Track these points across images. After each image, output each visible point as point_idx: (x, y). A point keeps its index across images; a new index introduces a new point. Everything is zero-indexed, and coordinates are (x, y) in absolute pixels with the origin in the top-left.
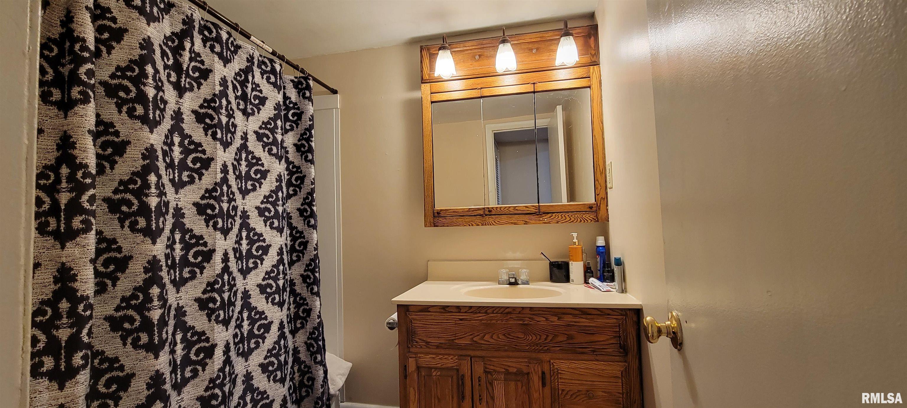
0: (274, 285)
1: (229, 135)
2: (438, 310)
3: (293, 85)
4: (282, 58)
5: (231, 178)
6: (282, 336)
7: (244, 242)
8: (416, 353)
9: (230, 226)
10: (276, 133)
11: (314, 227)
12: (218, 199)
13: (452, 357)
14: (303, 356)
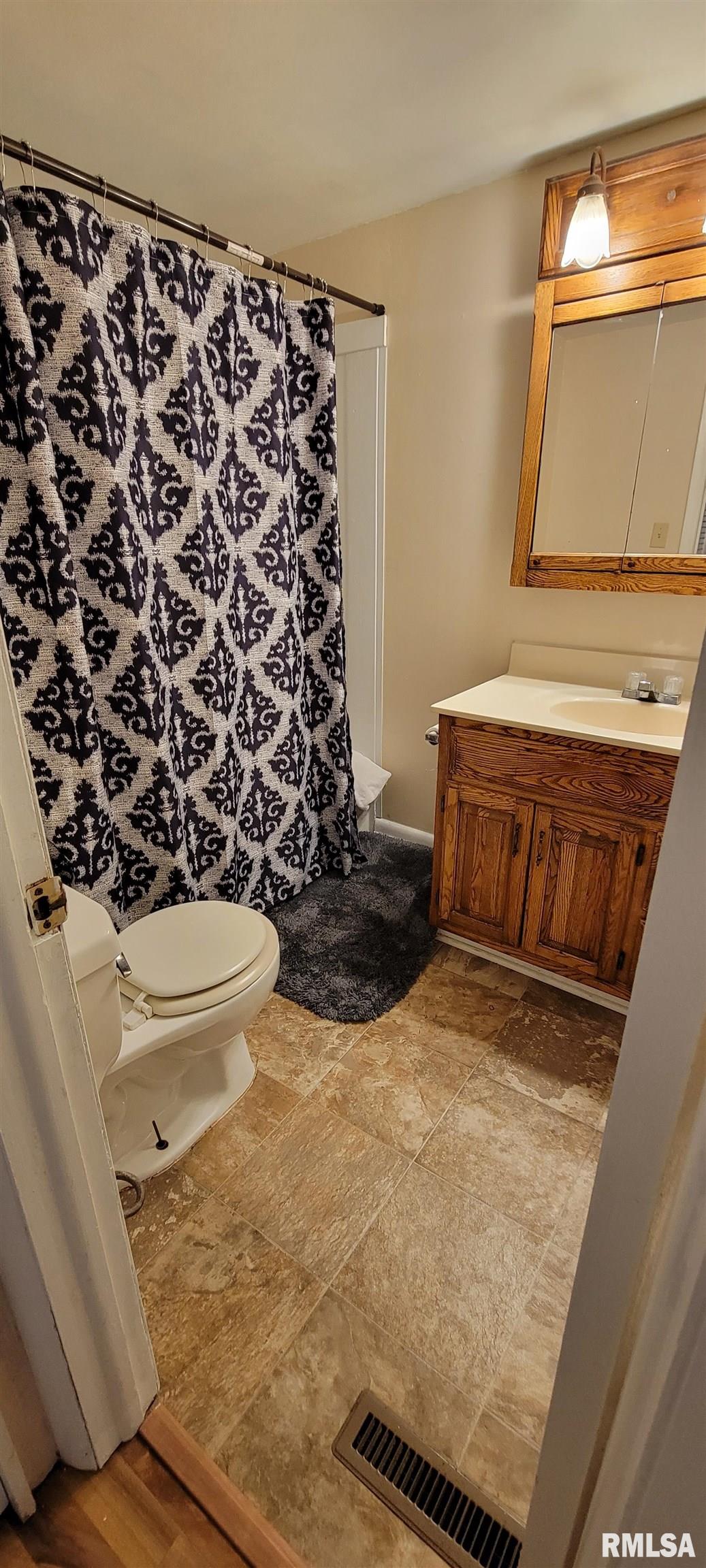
0: (282, 664)
1: (209, 445)
2: (497, 731)
3: (303, 319)
4: (280, 269)
5: (217, 512)
6: (295, 730)
7: (242, 605)
8: (459, 783)
9: (220, 585)
10: (276, 426)
11: (336, 580)
12: (202, 549)
13: (507, 797)
14: (324, 755)
